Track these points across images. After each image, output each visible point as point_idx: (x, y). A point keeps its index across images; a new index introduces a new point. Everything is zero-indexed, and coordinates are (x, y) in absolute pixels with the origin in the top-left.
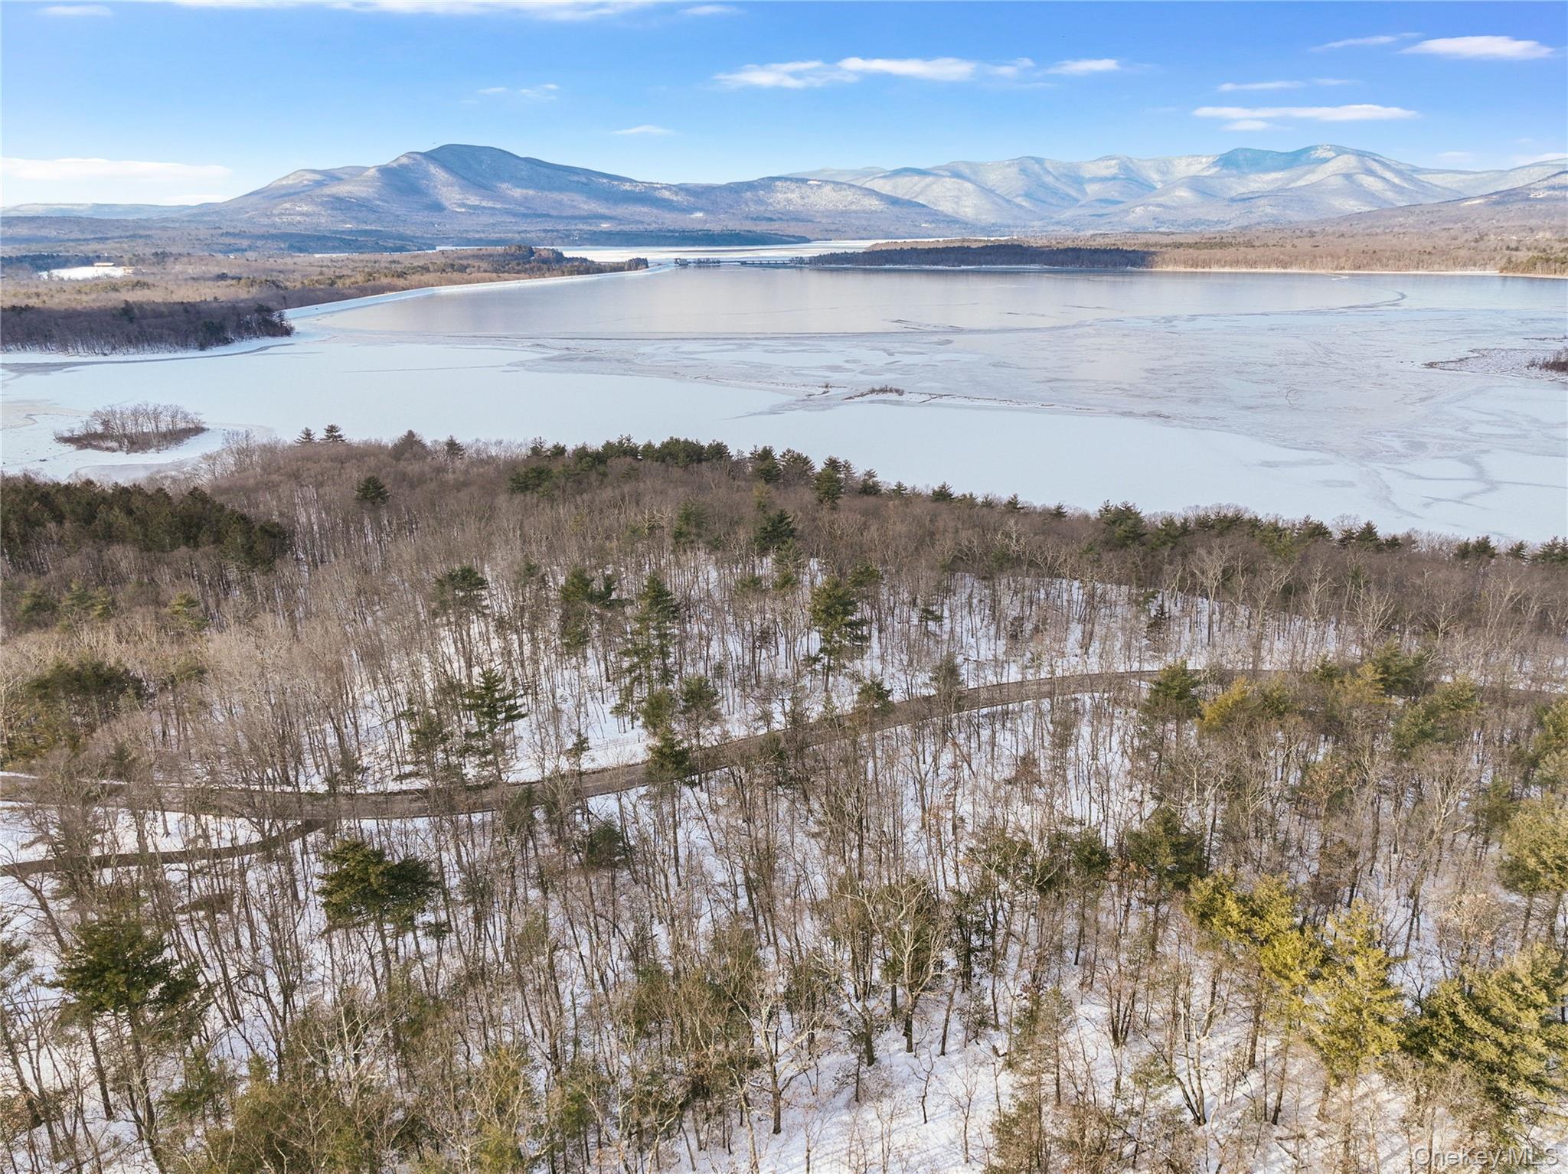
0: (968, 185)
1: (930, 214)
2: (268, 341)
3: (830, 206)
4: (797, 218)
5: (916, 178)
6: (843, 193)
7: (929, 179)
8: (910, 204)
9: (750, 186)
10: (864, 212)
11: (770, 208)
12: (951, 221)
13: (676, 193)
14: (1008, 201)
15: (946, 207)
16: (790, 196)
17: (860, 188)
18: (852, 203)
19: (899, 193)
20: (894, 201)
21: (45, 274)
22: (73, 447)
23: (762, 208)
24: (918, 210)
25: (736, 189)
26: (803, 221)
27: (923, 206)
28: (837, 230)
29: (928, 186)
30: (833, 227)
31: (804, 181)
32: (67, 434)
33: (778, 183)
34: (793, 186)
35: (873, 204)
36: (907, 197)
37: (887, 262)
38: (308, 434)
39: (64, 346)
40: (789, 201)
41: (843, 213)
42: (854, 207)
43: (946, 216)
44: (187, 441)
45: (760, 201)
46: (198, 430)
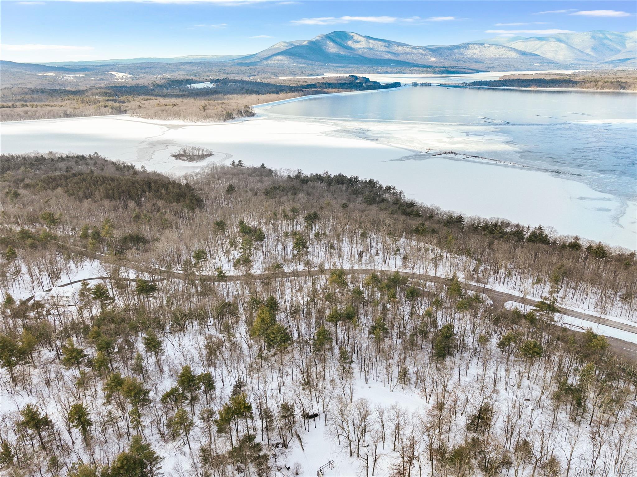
0: (562, 45)
1: (540, 59)
2: (247, 118)
3: (493, 56)
4: (477, 61)
5: (537, 42)
6: (500, 50)
7: (544, 42)
8: (532, 54)
9: (458, 47)
10: (508, 58)
11: (466, 57)
12: (550, 63)
13: (425, 50)
14: (582, 52)
15: (549, 56)
16: (475, 51)
17: (508, 47)
18: (503, 54)
19: (528, 50)
20: (523, 53)
21: (189, 86)
22: (174, 158)
23: (462, 57)
24: (534, 57)
25: (451, 49)
26: (478, 62)
27: (538, 55)
28: (493, 67)
29: (542, 45)
30: (492, 65)
31: (482, 44)
32: (174, 154)
33: (470, 46)
34: (476, 46)
35: (513, 55)
36: (531, 51)
37: (504, 85)
38: (234, 162)
39: (185, 118)
40: (475, 54)
41: (497, 59)
42: (503, 56)
43: (548, 60)
44: (206, 159)
45: (461, 54)
46: (210, 155)
